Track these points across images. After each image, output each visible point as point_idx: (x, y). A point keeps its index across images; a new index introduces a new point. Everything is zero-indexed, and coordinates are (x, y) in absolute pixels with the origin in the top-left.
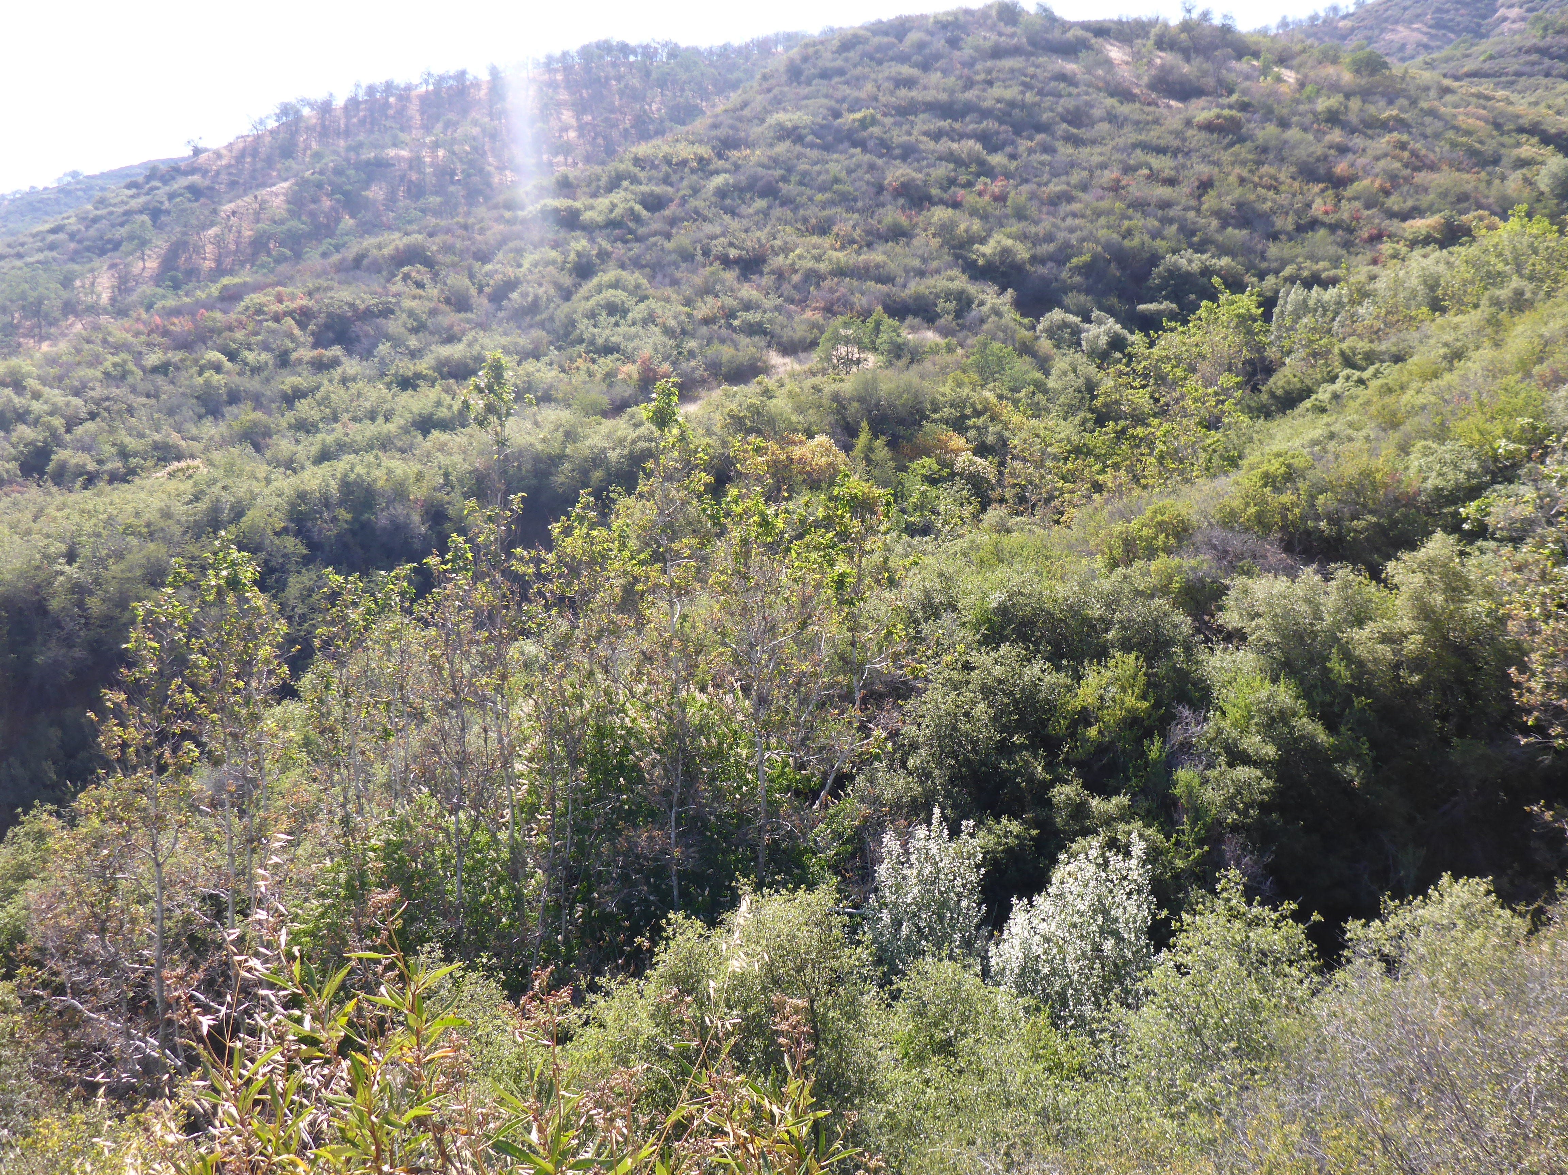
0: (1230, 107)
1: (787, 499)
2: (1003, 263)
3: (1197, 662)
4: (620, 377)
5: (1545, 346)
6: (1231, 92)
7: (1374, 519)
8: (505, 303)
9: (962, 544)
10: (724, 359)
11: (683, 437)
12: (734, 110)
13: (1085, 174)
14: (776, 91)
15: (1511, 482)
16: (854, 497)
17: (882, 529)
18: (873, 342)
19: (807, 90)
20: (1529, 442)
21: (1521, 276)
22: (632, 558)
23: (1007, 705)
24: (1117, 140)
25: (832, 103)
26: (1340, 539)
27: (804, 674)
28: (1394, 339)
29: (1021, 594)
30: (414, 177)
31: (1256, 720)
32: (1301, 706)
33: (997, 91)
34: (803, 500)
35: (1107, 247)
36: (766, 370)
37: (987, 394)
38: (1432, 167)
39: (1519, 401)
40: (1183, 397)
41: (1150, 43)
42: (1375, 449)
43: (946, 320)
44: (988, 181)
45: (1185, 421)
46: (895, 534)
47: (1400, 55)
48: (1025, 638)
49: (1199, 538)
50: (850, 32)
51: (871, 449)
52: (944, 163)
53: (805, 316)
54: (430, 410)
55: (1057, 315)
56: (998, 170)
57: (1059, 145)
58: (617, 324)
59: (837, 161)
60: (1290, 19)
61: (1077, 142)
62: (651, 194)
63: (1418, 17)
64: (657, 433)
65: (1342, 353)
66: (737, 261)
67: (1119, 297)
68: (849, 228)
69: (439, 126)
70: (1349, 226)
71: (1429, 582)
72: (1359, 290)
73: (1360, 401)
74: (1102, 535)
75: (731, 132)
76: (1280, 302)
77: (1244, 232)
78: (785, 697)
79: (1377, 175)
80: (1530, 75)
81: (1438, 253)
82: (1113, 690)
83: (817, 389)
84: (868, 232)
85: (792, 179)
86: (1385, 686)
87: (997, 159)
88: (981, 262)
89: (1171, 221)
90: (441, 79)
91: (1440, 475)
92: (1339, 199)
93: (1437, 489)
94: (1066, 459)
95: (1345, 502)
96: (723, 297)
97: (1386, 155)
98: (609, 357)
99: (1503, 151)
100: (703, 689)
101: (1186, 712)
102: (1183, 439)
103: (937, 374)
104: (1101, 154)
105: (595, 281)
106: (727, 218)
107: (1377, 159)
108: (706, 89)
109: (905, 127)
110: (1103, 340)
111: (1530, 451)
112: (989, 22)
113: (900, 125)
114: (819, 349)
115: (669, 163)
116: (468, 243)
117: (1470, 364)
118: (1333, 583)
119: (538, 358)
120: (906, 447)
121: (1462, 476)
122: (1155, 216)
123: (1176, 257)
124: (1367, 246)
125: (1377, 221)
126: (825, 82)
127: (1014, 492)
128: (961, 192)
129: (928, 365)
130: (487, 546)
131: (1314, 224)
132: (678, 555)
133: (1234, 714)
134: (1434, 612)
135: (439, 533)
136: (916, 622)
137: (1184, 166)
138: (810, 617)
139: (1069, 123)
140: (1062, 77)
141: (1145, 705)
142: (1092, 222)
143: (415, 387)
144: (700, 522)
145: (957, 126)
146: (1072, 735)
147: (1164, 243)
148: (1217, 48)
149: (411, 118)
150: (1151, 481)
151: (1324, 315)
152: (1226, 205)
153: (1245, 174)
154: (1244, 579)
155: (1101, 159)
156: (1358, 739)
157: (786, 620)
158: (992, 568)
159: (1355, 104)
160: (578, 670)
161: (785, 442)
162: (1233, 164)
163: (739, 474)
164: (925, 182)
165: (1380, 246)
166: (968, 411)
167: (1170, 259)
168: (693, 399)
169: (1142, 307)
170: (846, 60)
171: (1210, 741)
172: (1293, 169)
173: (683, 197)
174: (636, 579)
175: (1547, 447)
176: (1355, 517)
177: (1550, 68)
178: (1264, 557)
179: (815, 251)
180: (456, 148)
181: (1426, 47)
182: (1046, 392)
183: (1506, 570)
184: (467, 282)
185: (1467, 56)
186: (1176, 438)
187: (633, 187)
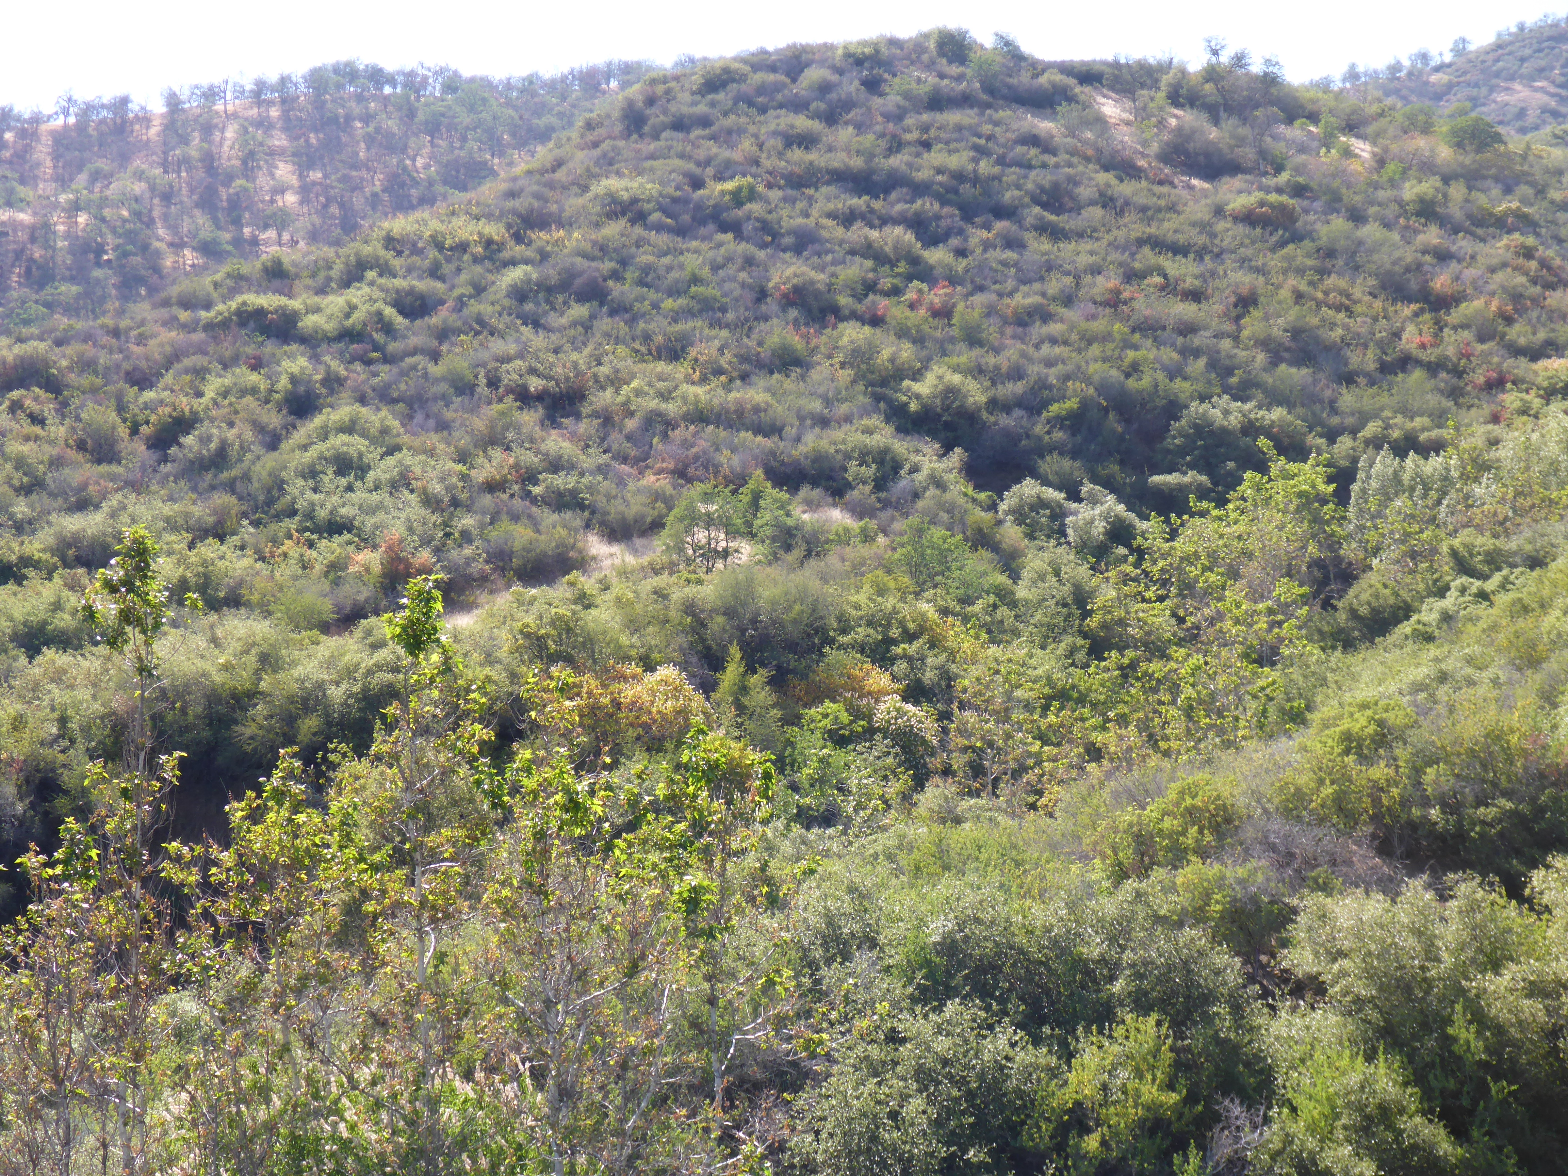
0: (1279, 190)
1: (610, 768)
2: (946, 408)
3: (1251, 1029)
4: (351, 569)
6: (1279, 169)
7: (1510, 805)
8: (173, 450)
9: (884, 841)
10: (518, 545)
11: (447, 668)
12: (543, 172)
13: (1068, 280)
14: (606, 146)
16: (713, 766)
17: (759, 815)
18: (749, 524)
19: (653, 146)
22: (361, 859)
23: (957, 1100)
24: (1115, 232)
25: (691, 166)
26: (1461, 835)
27: (633, 1050)
28: (1528, 533)
29: (978, 920)
30: (38, 253)
31: (1344, 1120)
32: (1411, 1097)
33: (936, 157)
34: (636, 768)
35: (1102, 388)
36: (582, 563)
37: (927, 608)
40: (1220, 616)
41: (1161, 95)
42: (1507, 697)
43: (861, 493)
44: (925, 286)
45: (1224, 652)
46: (780, 824)
47: (1519, 124)
48: (984, 992)
49: (1249, 833)
50: (718, 65)
51: (744, 689)
52: (857, 259)
53: (644, 482)
54: (42, 616)
55: (1029, 488)
56: (938, 272)
57: (1029, 237)
58: (350, 488)
59: (697, 251)
60: (1360, 69)
61: (1056, 234)
62: (411, 292)
63: (1541, 72)
64: (407, 660)
65: (1454, 553)
66: (541, 397)
67: (1122, 463)
68: (714, 352)
69: (82, 179)
70: (1456, 366)
72: (1474, 460)
73: (1483, 624)
74: (1103, 825)
75: (536, 204)
76: (1361, 475)
77: (1304, 371)
78: (602, 1088)
79: (1493, 294)
82: (1123, 1074)
83: (660, 594)
84: (744, 359)
85: (628, 275)
86: (1537, 1065)
87: (936, 256)
88: (913, 406)
89: (1197, 353)
90: (89, 108)
92: (1440, 327)
94: (1046, 708)
95: (1467, 779)
96: (518, 451)
97: (1505, 265)
98: (337, 539)
100: (468, 1076)
101: (1237, 1110)
102: (1221, 681)
103: (847, 574)
104: (1091, 253)
105: (318, 420)
106: (527, 331)
107: (1493, 270)
108: (499, 140)
109: (800, 205)
110: (1100, 528)
112: (925, 57)
113: (793, 201)
114: (665, 532)
115: (440, 247)
116: (118, 357)
118: (1453, 904)
119: (221, 538)
120: (800, 688)
122: (1173, 345)
123: (1205, 406)
124: (1484, 395)
125: (1496, 359)
126: (680, 135)
127: (965, 758)
128: (883, 303)
129: (832, 560)
130: (119, 838)
131: (1405, 362)
132: (434, 856)
133: (1310, 1110)
135: (46, 814)
136: (813, 966)
137: (1213, 274)
138: (643, 957)
139: (1045, 206)
140: (1033, 140)
141: (1173, 1098)
142: (1079, 351)
143: (20, 580)
144: (471, 801)
145: (877, 205)
146: (1060, 1148)
147: (1186, 385)
148: (1257, 106)
149: (38, 164)
150: (1174, 745)
151: (1425, 496)
152: (1276, 332)
153: (1303, 287)
154: (1320, 897)
155: (1092, 259)
156: (1500, 1149)
157: (605, 962)
158: (933, 879)
159: (1457, 191)
160: (265, 1043)
161: (608, 676)
162: (1285, 272)
163: (535, 726)
164: (830, 286)
165: (1501, 396)
166: (895, 632)
167: (1196, 408)
168: (467, 607)
169: (1156, 479)
170: (713, 104)
171: (1275, 1156)
172: (1372, 282)
173: (460, 298)
174: (365, 894)
176: (1481, 801)
178: (1349, 863)
179: (661, 385)
180: (107, 212)
181: (1555, 114)
182: (1013, 604)
184: (113, 416)
186: (1212, 678)
187: (382, 281)
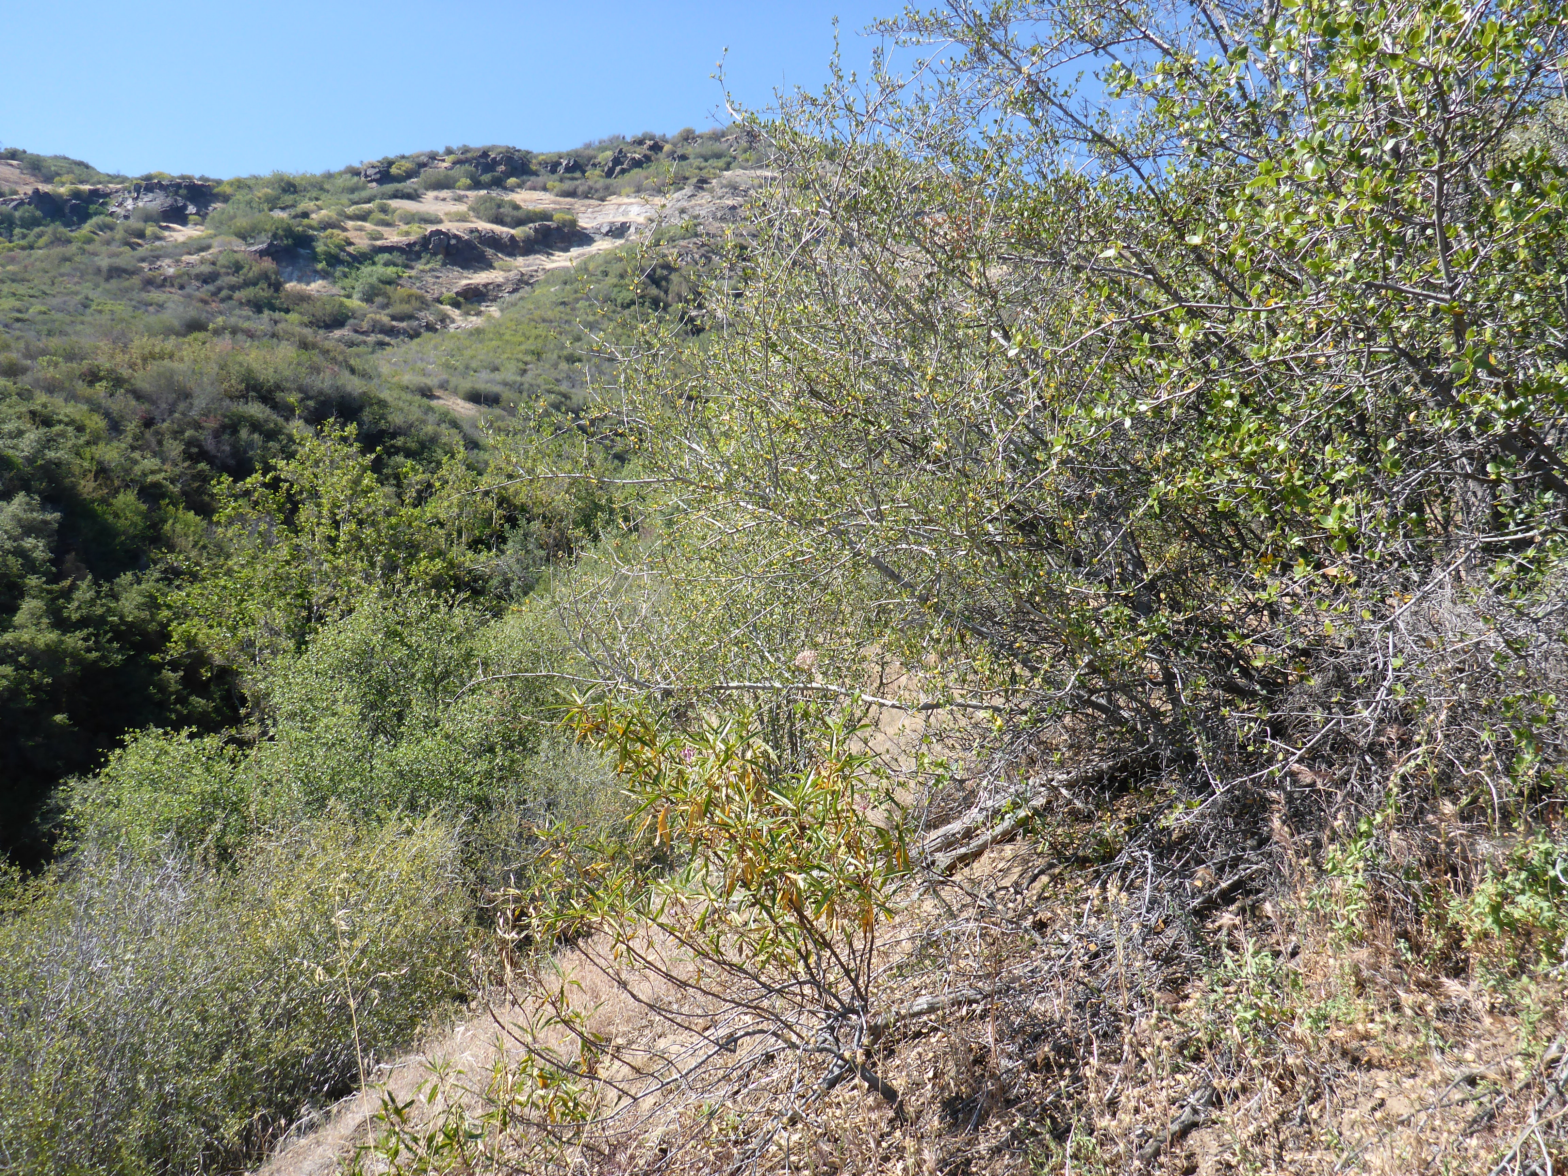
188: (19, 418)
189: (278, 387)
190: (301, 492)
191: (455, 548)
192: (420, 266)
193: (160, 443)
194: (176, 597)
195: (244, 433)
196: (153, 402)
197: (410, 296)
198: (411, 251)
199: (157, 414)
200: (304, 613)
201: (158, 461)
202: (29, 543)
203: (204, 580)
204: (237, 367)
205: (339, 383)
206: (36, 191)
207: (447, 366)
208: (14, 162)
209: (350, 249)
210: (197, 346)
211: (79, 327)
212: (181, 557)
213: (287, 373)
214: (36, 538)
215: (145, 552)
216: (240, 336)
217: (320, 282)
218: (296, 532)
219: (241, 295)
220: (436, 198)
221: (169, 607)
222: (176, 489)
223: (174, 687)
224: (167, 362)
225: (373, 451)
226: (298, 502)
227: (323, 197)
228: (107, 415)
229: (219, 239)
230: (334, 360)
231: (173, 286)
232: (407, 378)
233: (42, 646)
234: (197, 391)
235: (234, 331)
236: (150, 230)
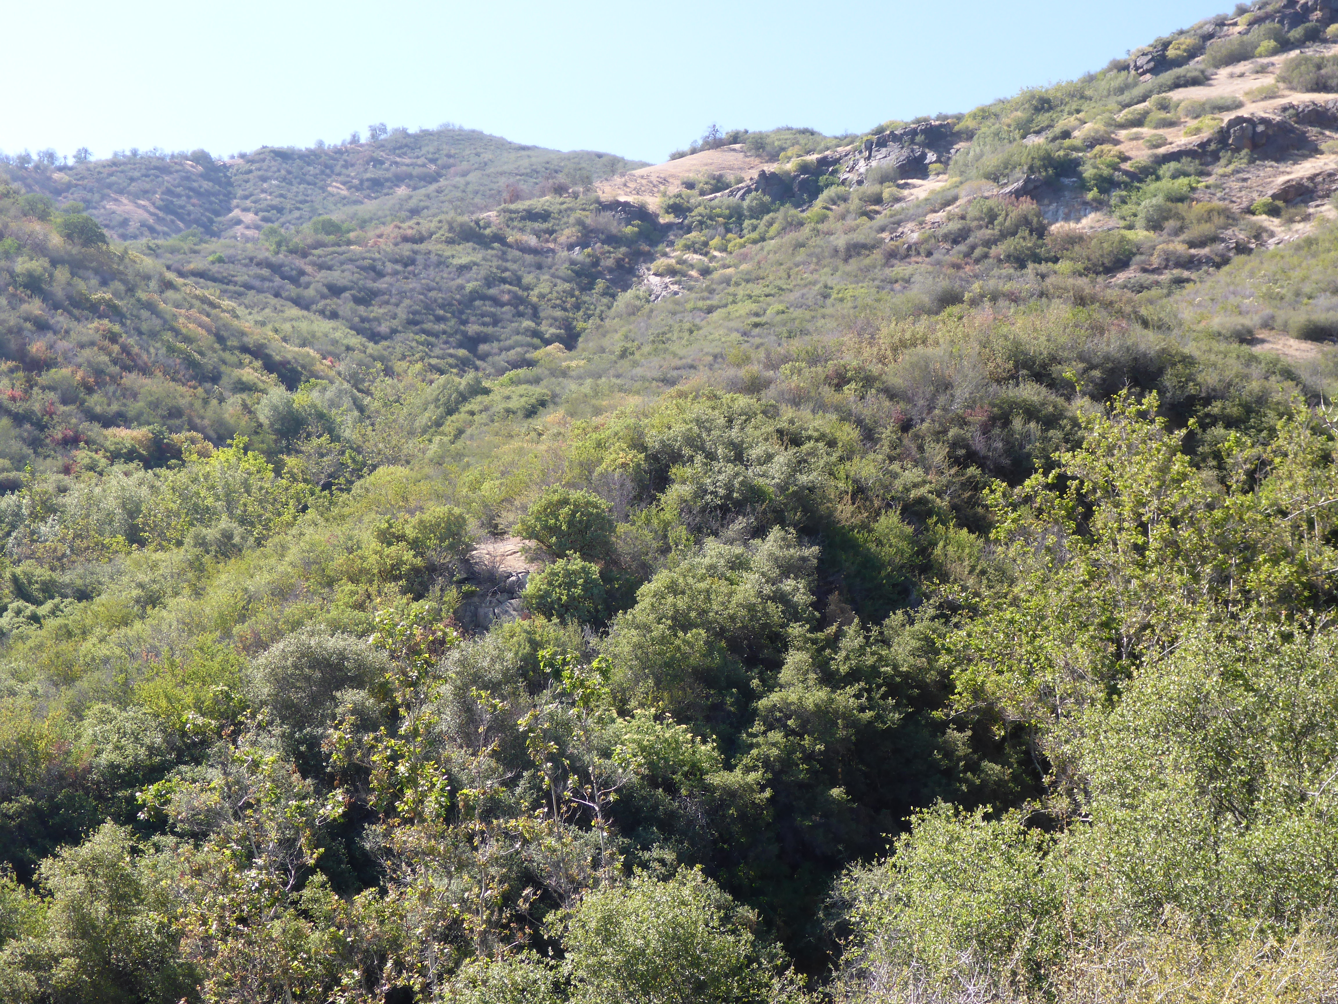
5: (249, 603)
7: (29, 801)
15: (198, 763)
20: (222, 715)
21: (231, 515)
28: (80, 570)
38: (145, 371)
39: (215, 665)
42: (42, 708)
47: (121, 231)
63: (145, 193)
65: (15, 579)
70: (39, 420)
71: (92, 887)
72: (43, 503)
73: (30, 643)
79: (79, 366)
80: (260, 291)
81: (141, 473)
91: (117, 748)
92: (30, 384)
93: (113, 766)
97: (92, 344)
99: (223, 368)
107: (82, 346)
111: (222, 727)
117: (164, 613)
121: (142, 752)
124: (60, 449)
125: (74, 421)
134: (94, 927)
159: (62, 274)
165: (74, 452)
175: (241, 723)
176: (6, 797)
177: (281, 287)
181: (152, 230)
183: (183, 874)
185: (195, 252)
188: (766, 440)
189: (1054, 359)
190: (1094, 491)
191: (1306, 544)
192: (1218, 170)
193: (921, 448)
194: (956, 638)
195: (1017, 423)
196: (909, 400)
197: (1210, 211)
198: (1204, 153)
199: (914, 414)
200: (1112, 648)
201: (919, 471)
202: (788, 585)
203: (986, 613)
204: (1001, 341)
205: (1129, 343)
206: (763, 174)
207: (1270, 297)
208: (737, 146)
209: (1126, 166)
210: (951, 324)
211: (821, 322)
212: (956, 587)
213: (1063, 340)
214: (796, 578)
215: (915, 584)
216: (1002, 303)
217: (1092, 215)
218: (1092, 542)
219: (1000, 250)
220: (1232, 76)
221: (949, 651)
222: (943, 503)
223: (962, 750)
224: (920, 349)
225: (1182, 424)
226: (1091, 504)
227: (1085, 107)
228: (859, 422)
229: (967, 186)
230: (1120, 313)
231: (919, 254)
232: (1218, 321)
233: (811, 706)
234: (957, 379)
235: (994, 298)
236: (887, 191)
